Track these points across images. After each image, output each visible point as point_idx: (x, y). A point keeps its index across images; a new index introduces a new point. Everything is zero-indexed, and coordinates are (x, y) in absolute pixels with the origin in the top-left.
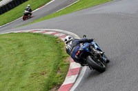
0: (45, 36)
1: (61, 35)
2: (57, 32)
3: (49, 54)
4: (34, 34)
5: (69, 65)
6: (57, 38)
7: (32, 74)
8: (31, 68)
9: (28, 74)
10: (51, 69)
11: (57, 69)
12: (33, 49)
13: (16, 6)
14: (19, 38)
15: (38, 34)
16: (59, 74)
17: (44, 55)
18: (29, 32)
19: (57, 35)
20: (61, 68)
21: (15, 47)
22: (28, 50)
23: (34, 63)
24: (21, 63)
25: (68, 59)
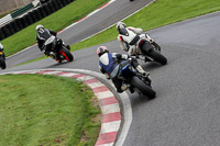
0: (63, 79)
1: (88, 78)
2: (82, 74)
3: (68, 109)
4: (45, 76)
5: (100, 127)
6: (82, 83)
7: (40, 141)
8: (39, 132)
9: (35, 141)
10: (71, 133)
11: (80, 133)
12: (43, 100)
13: (16, 31)
14: (21, 82)
15: (51, 77)
16: (83, 141)
18: (36, 74)
19: (82, 78)
20: (86, 132)
21: (14, 98)
22: (33, 103)
23: (44, 123)
24: (23, 122)
25: (98, 118)
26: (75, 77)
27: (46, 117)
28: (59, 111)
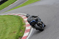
0: (15, 16)
1: (22, 15)
3: (17, 24)
4: (10, 15)
5: (25, 28)
6: (20, 17)
7: (10, 33)
8: (9, 30)
9: (8, 33)
10: (18, 30)
11: (20, 30)
12: (10, 22)
15: (12, 15)
19: (20, 15)
20: (22, 30)
21: (2, 22)
22: (7, 23)
23: (10, 28)
24: (5, 28)
25: (25, 26)
26: (18, 15)
27: (11, 26)
28: (14, 24)
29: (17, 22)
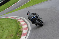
0: (12, 19)
2: (17, 18)
4: (7, 19)
5: (22, 31)
7: (6, 36)
8: (6, 34)
10: (15, 33)
11: (17, 33)
12: (7, 25)
14: (1, 21)
15: (9, 19)
16: (18, 36)
17: (11, 28)
18: (5, 18)
19: (17, 19)
20: (19, 33)
22: (4, 26)
23: (7, 31)
24: (2, 31)
25: (22, 29)
26: (15, 19)
29: (14, 25)
